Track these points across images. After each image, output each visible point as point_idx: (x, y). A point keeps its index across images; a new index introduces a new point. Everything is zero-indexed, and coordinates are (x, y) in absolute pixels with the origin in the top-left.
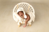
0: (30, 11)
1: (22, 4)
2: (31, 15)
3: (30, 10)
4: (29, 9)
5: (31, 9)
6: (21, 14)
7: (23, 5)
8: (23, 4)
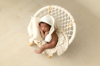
0: (66, 34)
1: (60, 11)
2: (62, 42)
3: (67, 32)
4: (67, 27)
5: (70, 30)
6: (43, 28)
7: (61, 14)
8: (62, 12)
